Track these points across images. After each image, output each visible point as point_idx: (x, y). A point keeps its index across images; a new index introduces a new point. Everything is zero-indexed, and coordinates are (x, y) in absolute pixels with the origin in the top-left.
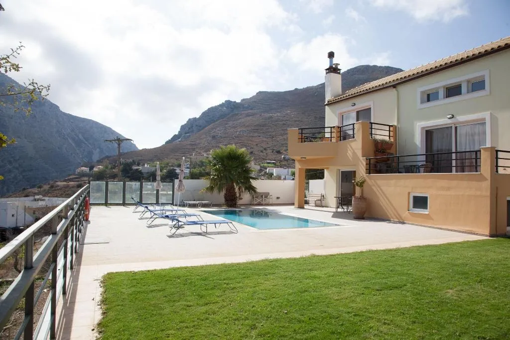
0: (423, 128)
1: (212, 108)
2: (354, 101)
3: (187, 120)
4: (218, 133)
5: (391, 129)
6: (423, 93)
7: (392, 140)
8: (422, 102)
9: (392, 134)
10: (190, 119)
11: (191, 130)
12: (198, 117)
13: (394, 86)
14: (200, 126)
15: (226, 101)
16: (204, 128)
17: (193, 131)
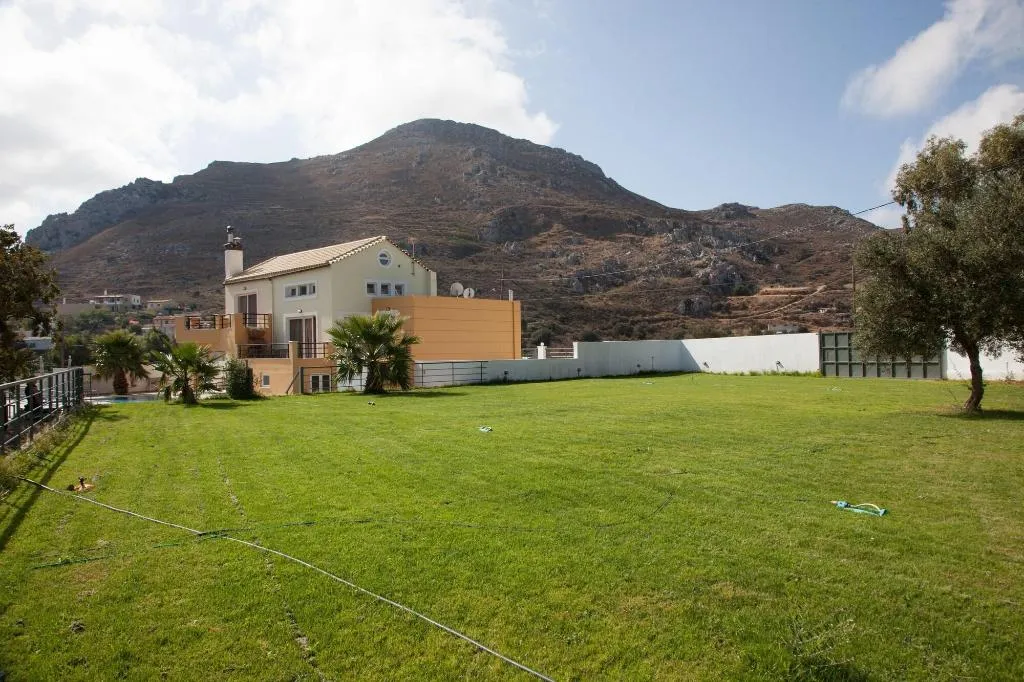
0: (287, 318)
1: (105, 194)
2: (245, 285)
3: (44, 218)
4: (122, 251)
5: (267, 317)
6: (287, 289)
7: (267, 326)
8: (287, 296)
9: (267, 321)
10: (50, 217)
11: (54, 241)
12: (71, 211)
13: (270, 279)
14: (77, 235)
15: (139, 180)
16: (87, 237)
17: (59, 245)
